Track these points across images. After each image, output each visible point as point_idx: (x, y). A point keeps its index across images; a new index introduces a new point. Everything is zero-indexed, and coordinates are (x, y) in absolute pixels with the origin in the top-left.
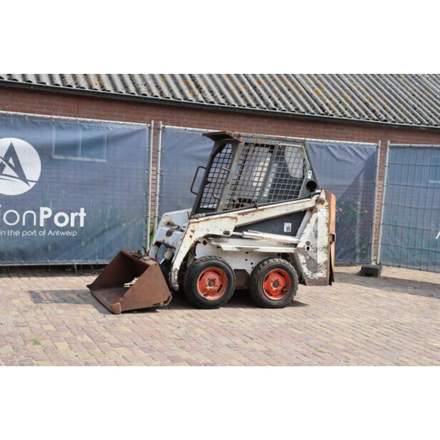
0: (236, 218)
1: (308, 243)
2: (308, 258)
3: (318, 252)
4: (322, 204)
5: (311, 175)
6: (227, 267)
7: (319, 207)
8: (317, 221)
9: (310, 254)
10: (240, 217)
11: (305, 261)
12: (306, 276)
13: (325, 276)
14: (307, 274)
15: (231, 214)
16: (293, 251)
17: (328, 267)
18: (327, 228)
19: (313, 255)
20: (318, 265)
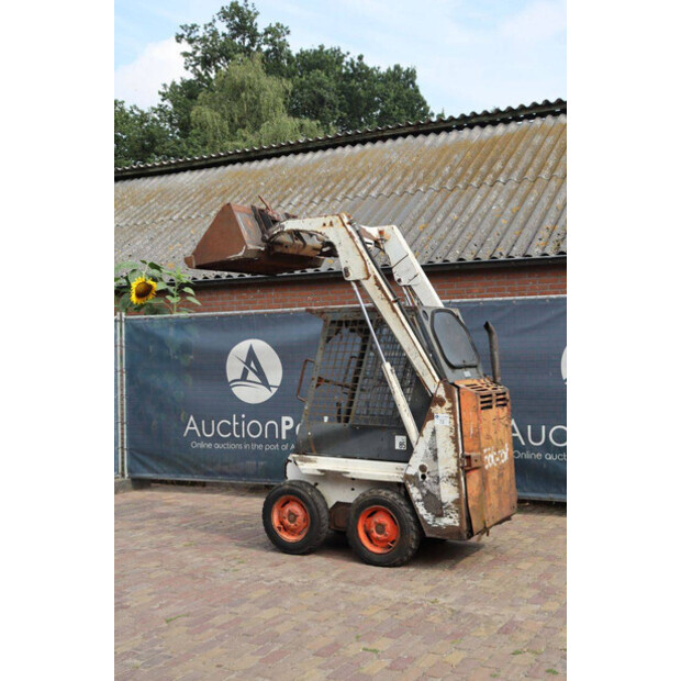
1: (423, 468)
2: (425, 492)
3: (442, 484)
4: (441, 405)
7: (436, 410)
8: (434, 433)
9: (428, 487)
11: (420, 497)
12: (425, 521)
13: (458, 524)
14: (425, 517)
16: (400, 481)
17: (460, 509)
18: (453, 445)
19: (433, 488)
20: (443, 504)
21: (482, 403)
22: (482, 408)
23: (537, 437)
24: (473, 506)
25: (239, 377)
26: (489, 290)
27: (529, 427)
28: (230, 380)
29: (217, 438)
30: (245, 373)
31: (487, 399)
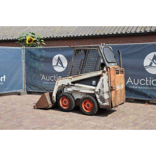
0: (71, 79)
1: (100, 90)
2: (100, 96)
3: (105, 94)
4: (105, 73)
5: (102, 60)
6: (69, 97)
7: (104, 74)
8: (103, 80)
9: (101, 95)
10: (73, 78)
11: (99, 97)
12: (100, 104)
13: (109, 105)
14: (100, 103)
15: (70, 77)
16: (94, 93)
17: (109, 101)
18: (108, 84)
19: (102, 95)
20: (105, 99)
21: (116, 72)
22: (116, 74)
23: (136, 82)
24: (113, 100)
25: (56, 65)
26: (124, 42)
27: (134, 79)
28: (53, 65)
29: (50, 81)
30: (57, 63)
31: (118, 71)
